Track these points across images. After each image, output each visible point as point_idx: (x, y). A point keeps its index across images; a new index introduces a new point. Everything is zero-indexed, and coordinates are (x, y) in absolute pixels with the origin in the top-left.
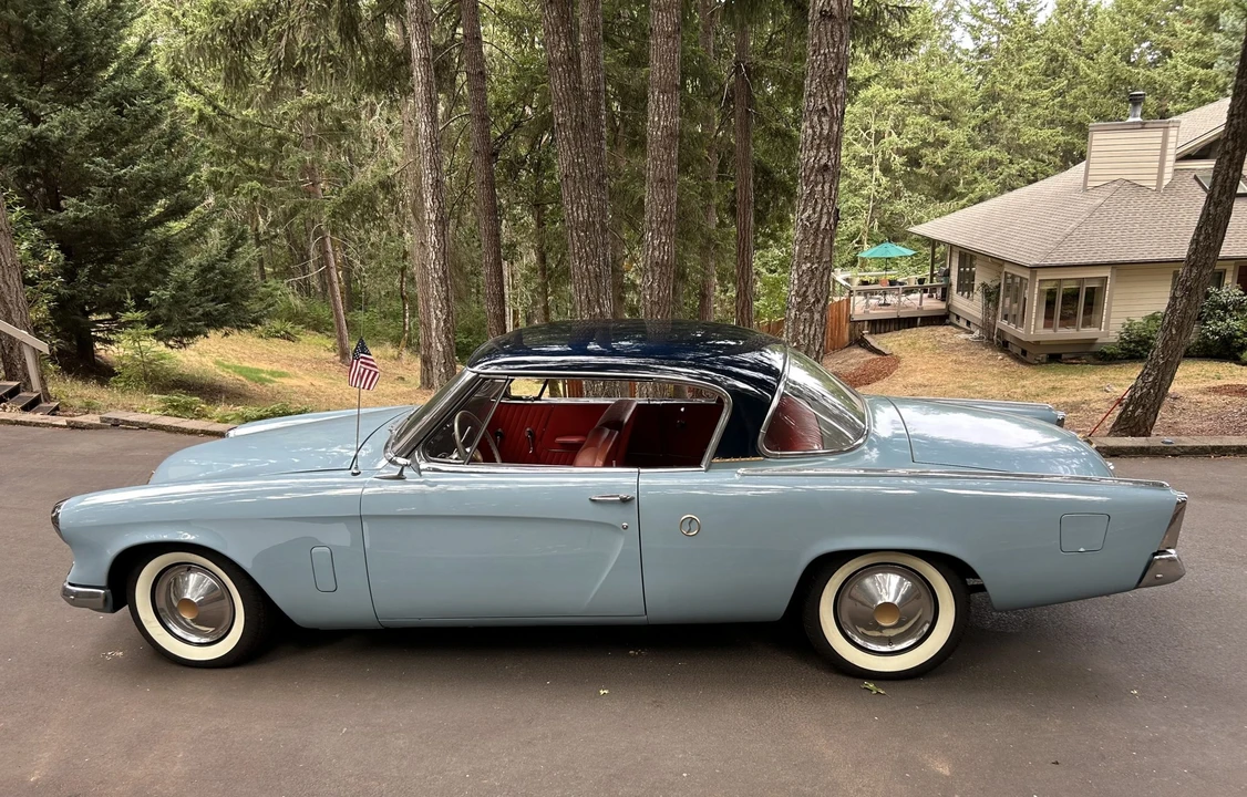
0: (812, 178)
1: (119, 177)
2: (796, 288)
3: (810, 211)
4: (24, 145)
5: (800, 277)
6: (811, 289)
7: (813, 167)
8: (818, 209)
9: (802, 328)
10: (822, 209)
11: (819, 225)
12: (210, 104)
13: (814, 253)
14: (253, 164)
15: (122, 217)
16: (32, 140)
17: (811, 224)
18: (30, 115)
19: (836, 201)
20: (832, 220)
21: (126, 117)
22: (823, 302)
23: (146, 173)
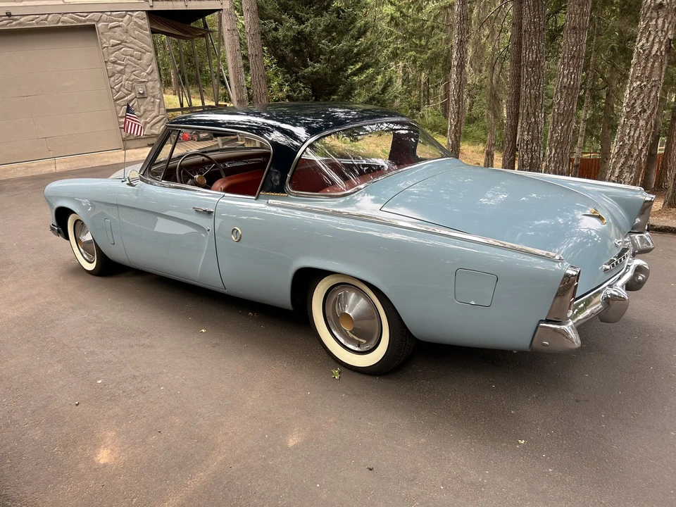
0: (648, 15)
1: (332, 50)
2: (627, 101)
3: (644, 41)
4: (294, 36)
5: (631, 92)
6: (639, 102)
7: (650, 5)
8: (651, 39)
9: (628, 131)
10: (653, 40)
11: (650, 52)
12: (399, 10)
13: (645, 73)
14: (418, 42)
15: (333, 71)
16: (299, 33)
17: (643, 51)
18: (301, 21)
19: (670, 32)
20: (663, 47)
21: (341, 18)
22: (649, 112)
23: (345, 47)
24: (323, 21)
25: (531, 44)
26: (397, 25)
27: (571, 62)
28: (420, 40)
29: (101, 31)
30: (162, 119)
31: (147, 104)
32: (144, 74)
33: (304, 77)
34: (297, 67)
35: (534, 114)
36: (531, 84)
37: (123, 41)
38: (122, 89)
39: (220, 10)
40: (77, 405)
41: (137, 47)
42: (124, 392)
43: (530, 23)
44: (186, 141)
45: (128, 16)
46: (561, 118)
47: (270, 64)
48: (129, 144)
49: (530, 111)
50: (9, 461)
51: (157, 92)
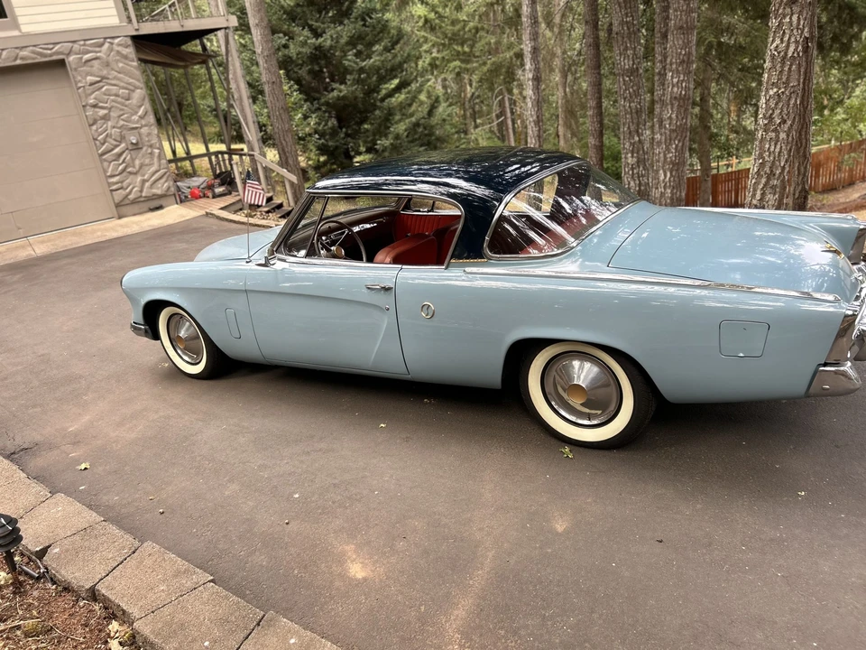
0: (780, 11)
1: (362, 68)
2: (764, 111)
3: (778, 41)
4: (311, 53)
5: (767, 101)
6: (778, 112)
8: (786, 39)
9: (767, 146)
10: (789, 39)
11: (786, 54)
12: (433, 10)
13: (781, 79)
14: (460, 49)
15: (364, 94)
16: (316, 49)
17: (779, 53)
18: (317, 34)
19: (806, 30)
20: (800, 48)
21: (368, 27)
22: (789, 122)
23: (377, 63)
24: (346, 30)
25: (626, 49)
26: (433, 29)
27: (680, 68)
28: (463, 46)
29: (73, 66)
30: (165, 173)
31: (143, 156)
32: (135, 118)
33: (327, 104)
34: (318, 92)
35: (637, 132)
36: (631, 97)
37: (103, 78)
38: (109, 139)
39: (226, 28)
40: (287, 524)
41: (122, 84)
42: (334, 502)
43: (622, 23)
44: (197, 198)
45: (107, 45)
46: (674, 135)
47: (289, 92)
48: (124, 210)
49: (632, 128)
50: (248, 592)
51: (154, 140)
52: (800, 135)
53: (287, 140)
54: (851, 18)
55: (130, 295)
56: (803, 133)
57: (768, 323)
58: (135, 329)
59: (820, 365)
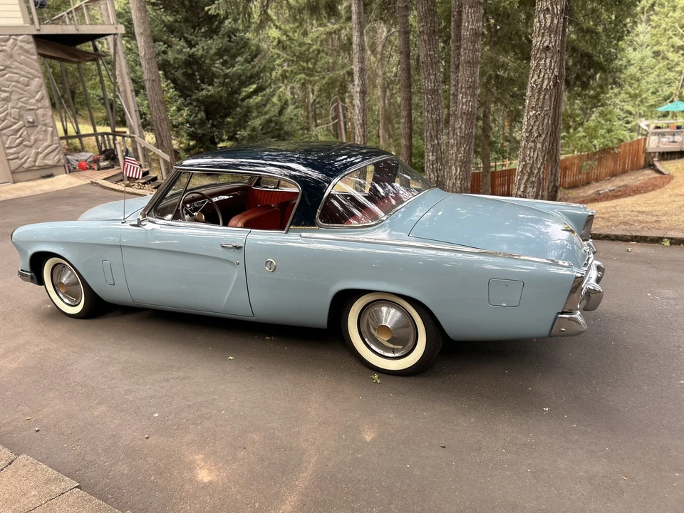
0: (538, 55)
1: (226, 74)
2: (526, 127)
3: (536, 77)
4: (186, 59)
5: (528, 119)
6: (535, 128)
7: (539, 48)
8: (542, 76)
9: (528, 152)
10: (544, 76)
11: (542, 86)
12: (285, 34)
13: (538, 104)
14: (305, 65)
15: (228, 94)
16: (190, 56)
17: (537, 85)
18: (191, 45)
19: (556, 70)
20: (551, 82)
21: (233, 42)
22: (543, 136)
23: (239, 71)
24: (214, 44)
25: (429, 74)
26: (284, 48)
27: (468, 92)
28: (307, 63)
30: (57, 148)
31: (38, 133)
32: (33, 101)
33: (197, 100)
34: (191, 91)
35: (437, 136)
36: (432, 110)
37: (7, 67)
38: (8, 117)
39: (115, 34)
40: (147, 438)
41: (23, 73)
42: (187, 420)
43: (426, 55)
44: (84, 170)
45: (11, 41)
46: (463, 141)
47: (166, 89)
48: (18, 176)
49: (433, 134)
50: (110, 496)
51: (49, 120)
52: (553, 145)
53: (163, 127)
54: (589, 63)
55: (19, 247)
56: (555, 145)
57: (523, 282)
58: (22, 275)
59: (559, 313)
